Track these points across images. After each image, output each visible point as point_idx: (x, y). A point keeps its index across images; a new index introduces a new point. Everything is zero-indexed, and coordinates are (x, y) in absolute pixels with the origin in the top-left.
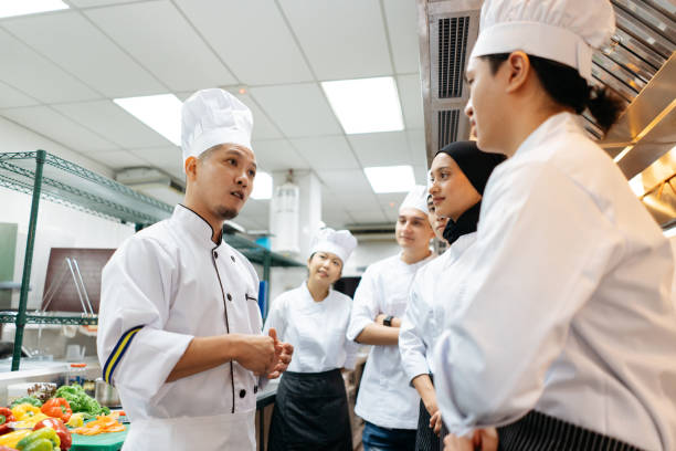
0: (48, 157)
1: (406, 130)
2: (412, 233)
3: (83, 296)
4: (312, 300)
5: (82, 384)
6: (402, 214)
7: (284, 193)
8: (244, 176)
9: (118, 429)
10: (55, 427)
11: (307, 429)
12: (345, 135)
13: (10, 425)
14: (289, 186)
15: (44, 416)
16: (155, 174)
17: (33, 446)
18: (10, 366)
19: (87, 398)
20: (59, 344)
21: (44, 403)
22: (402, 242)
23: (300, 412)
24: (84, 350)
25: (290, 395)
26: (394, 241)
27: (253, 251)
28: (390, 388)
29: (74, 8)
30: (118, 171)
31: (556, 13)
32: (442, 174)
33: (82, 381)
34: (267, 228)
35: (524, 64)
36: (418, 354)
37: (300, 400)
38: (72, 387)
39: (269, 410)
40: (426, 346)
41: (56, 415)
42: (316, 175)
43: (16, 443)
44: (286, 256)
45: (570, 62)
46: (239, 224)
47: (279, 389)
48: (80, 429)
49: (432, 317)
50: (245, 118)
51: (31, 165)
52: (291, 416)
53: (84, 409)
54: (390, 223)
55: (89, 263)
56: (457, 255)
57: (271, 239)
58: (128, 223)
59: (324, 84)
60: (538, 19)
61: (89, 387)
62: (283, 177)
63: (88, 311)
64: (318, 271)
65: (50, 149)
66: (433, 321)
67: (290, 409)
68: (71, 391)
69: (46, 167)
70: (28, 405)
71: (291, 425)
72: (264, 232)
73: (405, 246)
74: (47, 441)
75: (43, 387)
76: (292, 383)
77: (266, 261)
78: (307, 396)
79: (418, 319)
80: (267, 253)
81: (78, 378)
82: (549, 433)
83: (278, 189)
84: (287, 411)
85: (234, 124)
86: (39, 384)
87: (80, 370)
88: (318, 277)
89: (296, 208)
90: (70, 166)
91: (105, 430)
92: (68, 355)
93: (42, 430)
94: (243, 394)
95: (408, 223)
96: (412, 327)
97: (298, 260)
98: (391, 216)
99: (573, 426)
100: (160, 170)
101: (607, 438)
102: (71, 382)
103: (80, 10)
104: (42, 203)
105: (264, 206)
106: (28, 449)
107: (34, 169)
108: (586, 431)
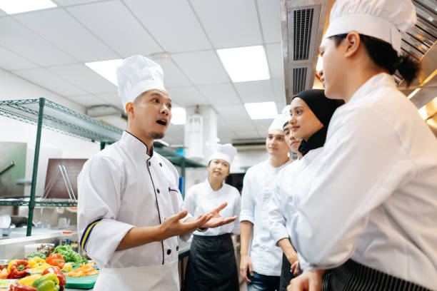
0: (46, 102)
1: (271, 79)
2: (277, 145)
3: (69, 189)
4: (212, 190)
5: (70, 244)
6: (270, 133)
7: (193, 120)
8: (165, 108)
9: (94, 273)
10: (55, 272)
11: (209, 272)
12: (232, 83)
13: (28, 271)
14: (197, 116)
15: (48, 265)
16: (112, 110)
17: (43, 284)
18: (26, 233)
19: (74, 253)
20: (54, 217)
21: (48, 256)
22: (270, 151)
23: (205, 261)
24: (69, 221)
25: (198, 250)
26: (265, 150)
27: (175, 158)
28: (267, 250)
29: (60, 7)
30: (88, 109)
31: (378, 9)
32: (298, 111)
33: (70, 242)
34: (183, 143)
35: (356, 40)
36: (281, 225)
37: (205, 253)
38: (64, 246)
39: (186, 260)
40: (285, 219)
41: (55, 264)
42: (214, 109)
43: (32, 283)
44: (196, 161)
45: (387, 39)
46: (166, 141)
47: (192, 246)
48: (70, 273)
49: (291, 201)
50: (158, 72)
51: (36, 107)
52: (199, 264)
53: (72, 260)
54: (261, 139)
55: (73, 168)
56: (308, 163)
57: (185, 150)
58: (96, 142)
59: (218, 51)
60: (366, 12)
61: (75, 246)
62: (193, 110)
63: (73, 198)
64: (215, 172)
65: (48, 97)
66: (291, 204)
67: (199, 259)
68: (64, 249)
69: (45, 108)
70: (39, 258)
71: (200, 269)
72: (181, 146)
73: (272, 154)
74: (51, 281)
75: (46, 247)
76: (199, 241)
77: (183, 164)
78: (210, 250)
79: (280, 202)
80: (183, 159)
81: (67, 240)
82: (371, 279)
83: (190, 117)
84: (197, 260)
85: (151, 76)
86: (44, 244)
87: (68, 235)
88: (215, 175)
89: (201, 130)
90: (60, 107)
91: (86, 274)
92: (60, 224)
93: (48, 275)
94: (169, 252)
95: (274, 139)
96: (276, 208)
97: (203, 163)
98: (262, 134)
99: (386, 275)
100: (115, 107)
101: (408, 283)
102: (64, 243)
103: (64, 8)
104: (43, 130)
105: (181, 129)
106: (40, 286)
107: (38, 110)
108: (395, 278)
